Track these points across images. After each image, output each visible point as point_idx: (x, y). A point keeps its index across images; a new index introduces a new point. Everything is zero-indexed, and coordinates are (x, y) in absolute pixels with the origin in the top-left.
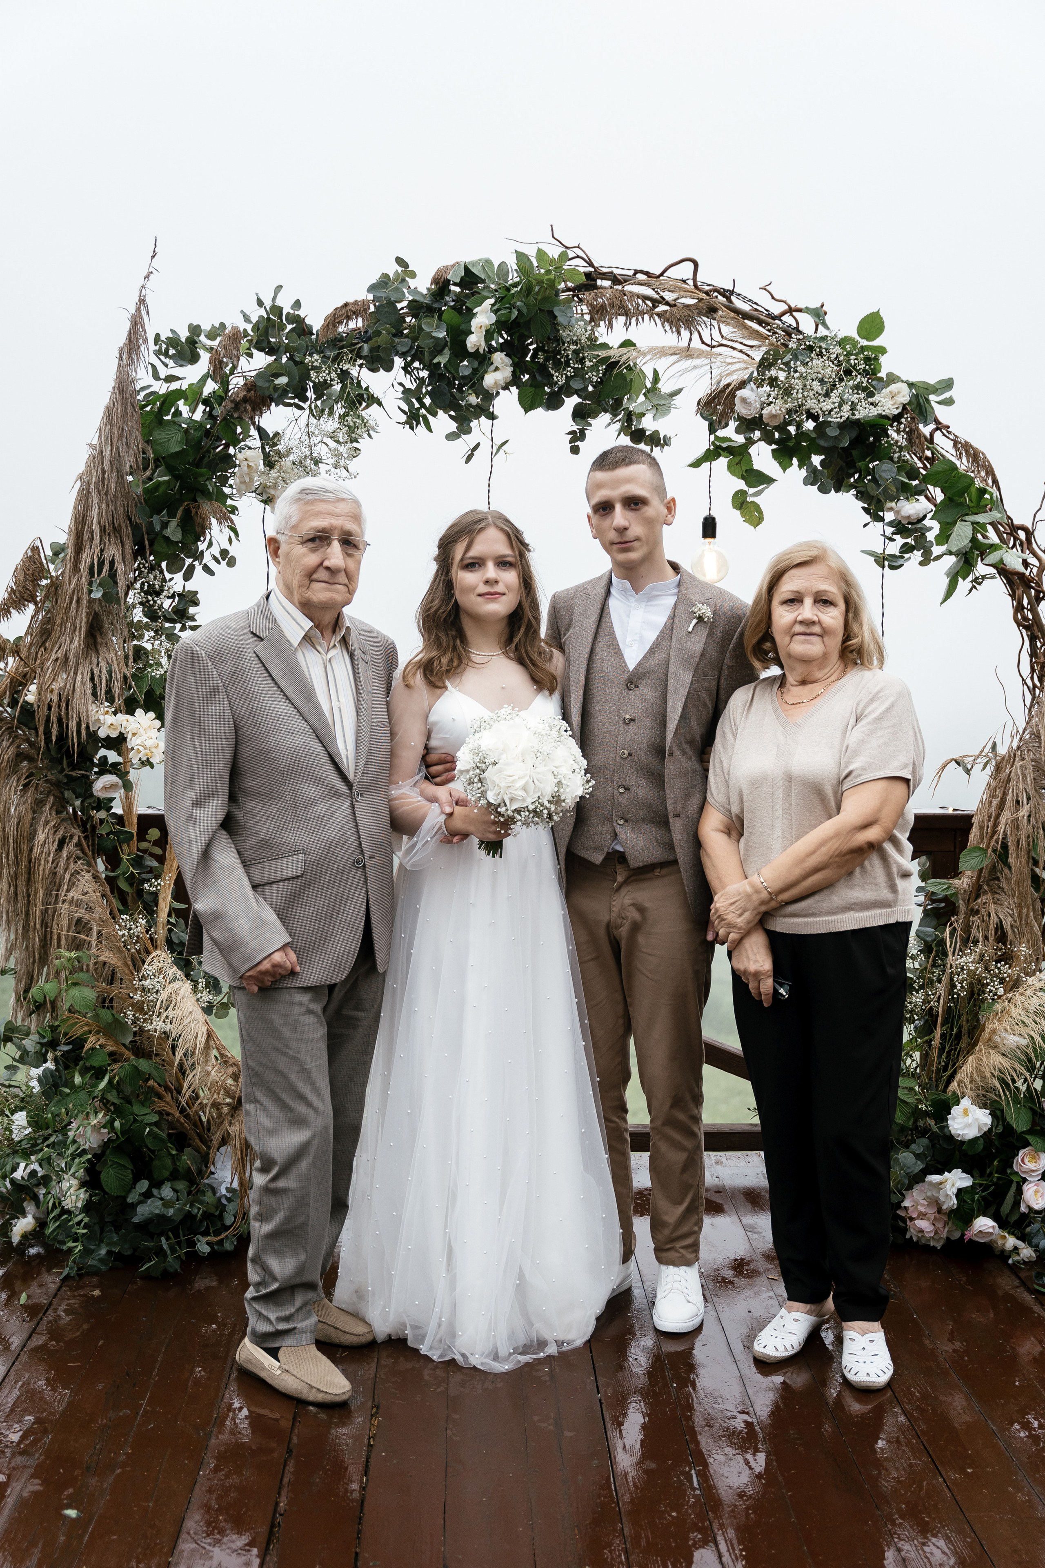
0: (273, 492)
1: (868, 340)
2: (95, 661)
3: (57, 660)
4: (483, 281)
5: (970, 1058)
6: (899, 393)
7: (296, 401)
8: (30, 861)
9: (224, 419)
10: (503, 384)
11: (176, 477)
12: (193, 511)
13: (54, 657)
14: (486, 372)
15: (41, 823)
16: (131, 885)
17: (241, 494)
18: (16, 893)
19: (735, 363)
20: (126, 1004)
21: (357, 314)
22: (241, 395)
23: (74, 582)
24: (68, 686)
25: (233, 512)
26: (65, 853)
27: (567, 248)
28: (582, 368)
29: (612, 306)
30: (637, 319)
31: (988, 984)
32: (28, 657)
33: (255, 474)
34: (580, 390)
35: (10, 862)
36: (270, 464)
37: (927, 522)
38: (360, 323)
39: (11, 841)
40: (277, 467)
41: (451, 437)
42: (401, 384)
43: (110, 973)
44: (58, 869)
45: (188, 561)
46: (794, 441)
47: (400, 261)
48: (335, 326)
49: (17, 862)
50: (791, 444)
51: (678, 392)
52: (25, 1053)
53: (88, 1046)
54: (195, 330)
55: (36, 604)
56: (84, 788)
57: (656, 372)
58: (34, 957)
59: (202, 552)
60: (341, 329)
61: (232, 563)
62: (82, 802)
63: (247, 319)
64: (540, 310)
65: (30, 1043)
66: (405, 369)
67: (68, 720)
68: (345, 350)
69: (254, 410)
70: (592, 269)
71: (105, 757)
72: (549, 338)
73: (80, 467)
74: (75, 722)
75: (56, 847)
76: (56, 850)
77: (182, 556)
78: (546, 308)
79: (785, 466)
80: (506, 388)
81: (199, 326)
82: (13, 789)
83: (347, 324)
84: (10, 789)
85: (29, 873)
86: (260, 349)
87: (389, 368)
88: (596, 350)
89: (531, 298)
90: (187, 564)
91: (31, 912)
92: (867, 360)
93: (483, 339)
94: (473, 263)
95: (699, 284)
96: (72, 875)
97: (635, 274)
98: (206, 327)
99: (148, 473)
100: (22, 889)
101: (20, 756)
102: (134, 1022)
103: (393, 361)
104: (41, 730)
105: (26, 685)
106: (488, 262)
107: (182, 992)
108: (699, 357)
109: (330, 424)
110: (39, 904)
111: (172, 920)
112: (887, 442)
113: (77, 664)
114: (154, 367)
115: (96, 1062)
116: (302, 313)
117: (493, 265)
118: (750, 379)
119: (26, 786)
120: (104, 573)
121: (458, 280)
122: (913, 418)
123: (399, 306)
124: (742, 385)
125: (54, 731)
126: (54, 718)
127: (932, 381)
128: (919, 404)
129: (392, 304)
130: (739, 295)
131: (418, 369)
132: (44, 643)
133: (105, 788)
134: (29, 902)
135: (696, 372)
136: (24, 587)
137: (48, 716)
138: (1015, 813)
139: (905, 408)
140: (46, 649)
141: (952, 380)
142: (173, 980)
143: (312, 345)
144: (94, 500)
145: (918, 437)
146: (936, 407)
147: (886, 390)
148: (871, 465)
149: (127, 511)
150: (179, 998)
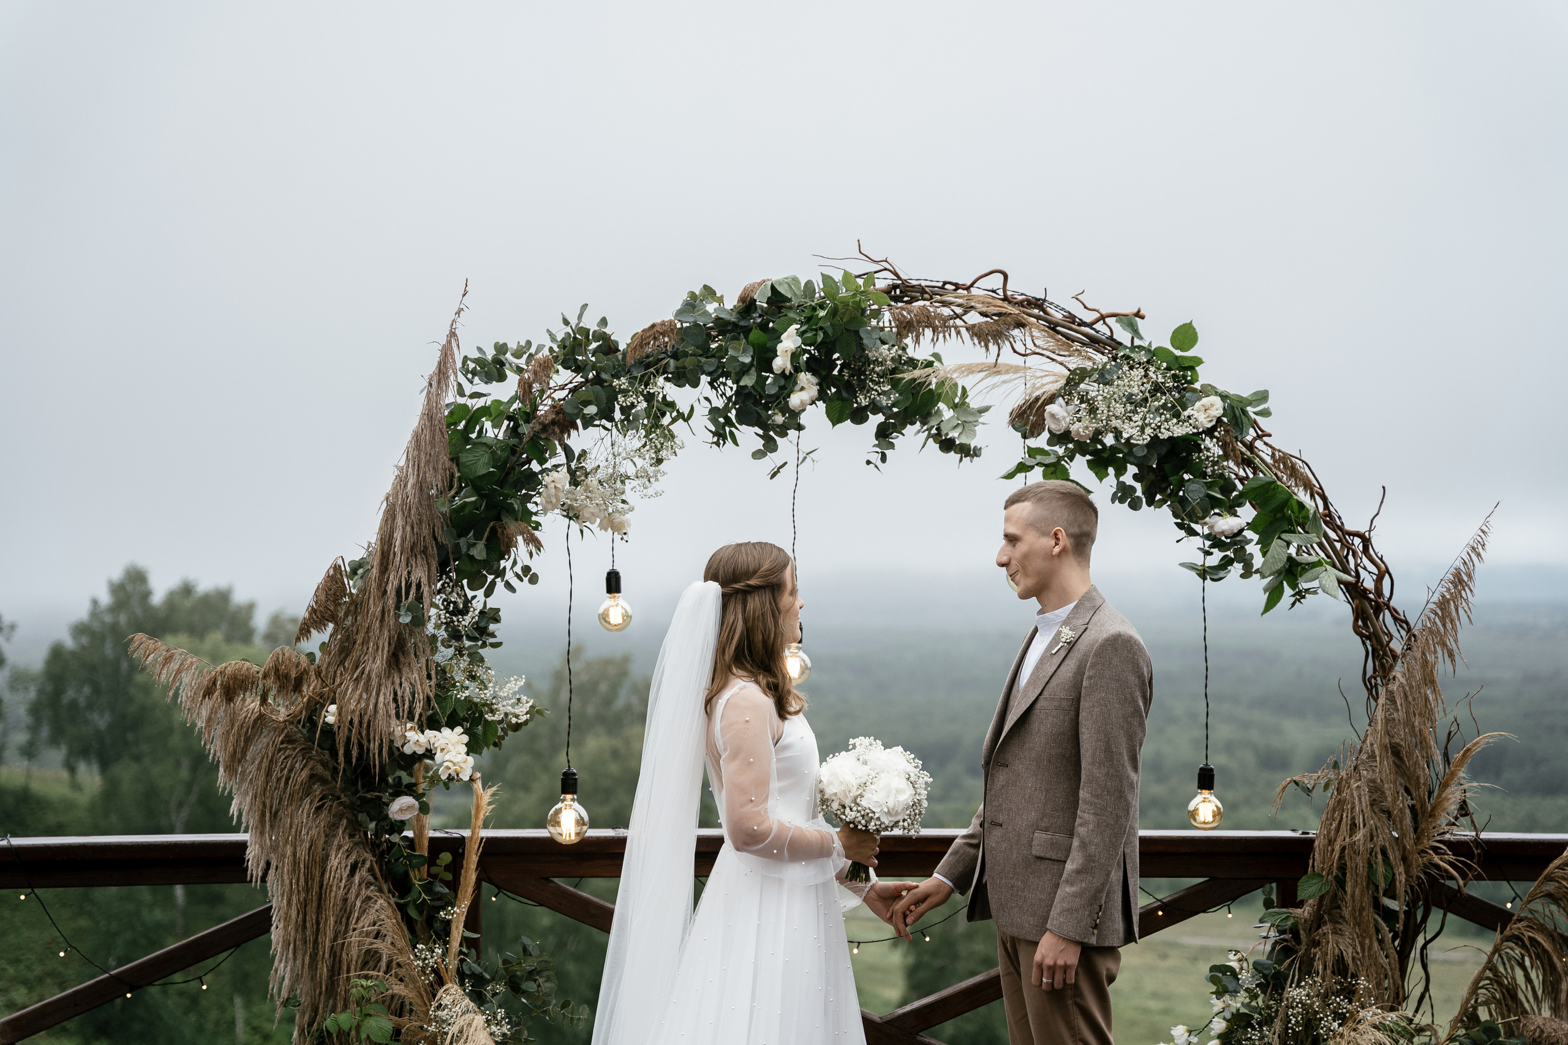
0: (578, 509)
1: (1182, 350)
2: (397, 681)
3: (358, 680)
4: (790, 300)
6: (1212, 405)
7: (604, 422)
8: (321, 887)
9: (532, 439)
10: (808, 402)
11: (481, 496)
12: (500, 530)
13: (354, 676)
14: (792, 391)
15: (334, 848)
16: (421, 913)
17: (545, 511)
18: (304, 921)
19: (1046, 376)
20: (419, 1037)
21: (663, 333)
22: (549, 418)
23: (380, 604)
24: (370, 708)
25: (536, 528)
26: (357, 878)
27: (874, 261)
29: (919, 322)
30: (944, 336)
31: (1321, 1019)
32: (326, 676)
33: (561, 493)
34: (884, 409)
35: (301, 889)
36: (574, 482)
37: (1249, 534)
38: (666, 339)
39: (302, 866)
40: (583, 486)
41: (758, 455)
42: (707, 399)
43: (398, 1006)
44: (349, 896)
45: (490, 578)
46: (1108, 452)
47: (705, 287)
48: (642, 347)
49: (308, 889)
50: (1105, 455)
51: (986, 409)
54: (501, 349)
55: (336, 624)
56: (378, 810)
57: (964, 388)
58: (321, 987)
59: (505, 568)
60: (649, 348)
61: (534, 580)
62: (376, 825)
63: (553, 338)
64: (846, 329)
66: (711, 384)
67: (369, 741)
68: (652, 370)
69: (561, 432)
70: (899, 282)
71: (399, 778)
72: (854, 357)
73: (387, 487)
74: (377, 744)
75: (348, 872)
76: (349, 876)
77: (484, 572)
78: (852, 329)
79: (1101, 475)
80: (813, 403)
81: (505, 344)
82: (305, 812)
83: (654, 343)
84: (302, 811)
85: (320, 900)
86: (566, 366)
87: (695, 384)
89: (838, 317)
90: (489, 580)
91: (320, 940)
92: (1174, 377)
93: (788, 361)
94: (780, 284)
95: (1009, 293)
96: (362, 903)
97: (943, 285)
98: (512, 345)
99: (453, 492)
100: (311, 916)
101: (314, 779)
103: (699, 379)
104: (341, 752)
105: (323, 706)
106: (795, 280)
107: (474, 1025)
108: (1007, 372)
109: (634, 440)
110: (329, 933)
111: (464, 950)
112: (1199, 457)
113: (380, 685)
114: (460, 385)
116: (608, 330)
117: (800, 283)
118: (1059, 395)
119: (318, 809)
120: (411, 596)
121: (764, 298)
122: (1228, 430)
124: (1051, 399)
125: (355, 753)
126: (354, 739)
127: (1246, 393)
128: (1235, 415)
130: (1051, 303)
131: (724, 385)
132: (342, 662)
133: (401, 810)
134: (318, 930)
135: (1005, 386)
136: (325, 607)
137: (349, 739)
138: (1351, 836)
139: (1219, 420)
140: (344, 668)
141: (1266, 392)
142: (463, 1013)
143: (619, 365)
144: (400, 521)
145: (1234, 450)
146: (1253, 416)
147: (1198, 404)
148: (1186, 477)
149: (434, 531)
150: (472, 1029)
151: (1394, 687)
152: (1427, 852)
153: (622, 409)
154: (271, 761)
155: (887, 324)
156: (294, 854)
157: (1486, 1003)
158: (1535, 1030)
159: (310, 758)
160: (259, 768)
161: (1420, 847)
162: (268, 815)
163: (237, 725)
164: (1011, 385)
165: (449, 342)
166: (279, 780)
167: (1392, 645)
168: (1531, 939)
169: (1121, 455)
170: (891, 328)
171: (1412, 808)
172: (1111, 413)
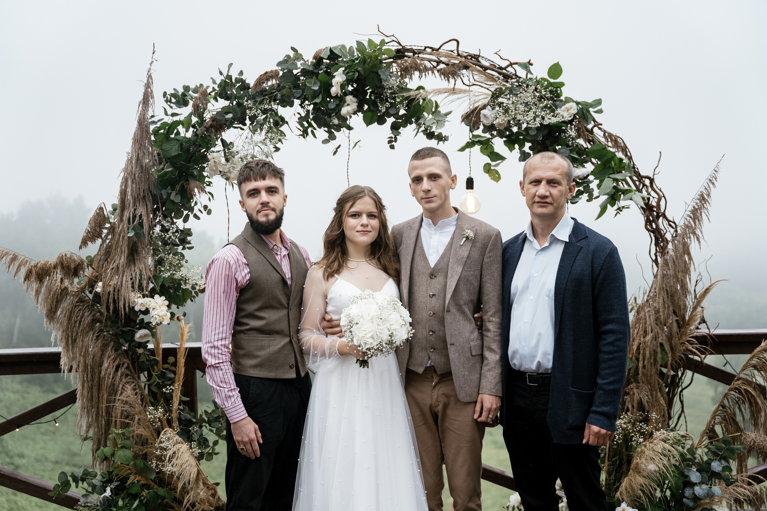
0: (229, 175)
1: (554, 79)
2: (133, 269)
3: (113, 268)
4: (340, 57)
5: (625, 479)
6: (571, 108)
7: (240, 125)
8: (99, 378)
9: (202, 136)
10: (352, 112)
11: (176, 169)
12: (186, 186)
13: (111, 267)
14: (342, 106)
15: (106, 357)
16: (158, 389)
17: (212, 175)
18: (92, 396)
19: (481, 95)
20: (152, 457)
21: (272, 77)
22: (209, 124)
23: (121, 227)
24: (119, 283)
25: (209, 185)
26: (119, 373)
27: (387, 36)
28: (395, 102)
29: (411, 67)
30: (425, 74)
31: (633, 436)
32: (98, 267)
33: (219, 166)
34: (395, 114)
35: (89, 380)
36: (227, 160)
37: (591, 178)
38: (274, 82)
39: (89, 368)
40: (230, 161)
41: (325, 142)
42: (299, 113)
43: (143, 440)
44: (115, 382)
45: (185, 212)
46: (515, 136)
47: (293, 49)
48: (260, 85)
49: (93, 380)
50: (513, 138)
51: (449, 113)
52: (94, 487)
53: (129, 482)
54: (187, 88)
55: (102, 238)
58: (102, 431)
59: (192, 207)
60: (265, 85)
61: (209, 212)
62: (129, 344)
63: (214, 82)
64: (371, 71)
65: (97, 481)
66: (301, 105)
67: (119, 301)
68: (267, 97)
69: (216, 131)
70: (401, 47)
71: (143, 319)
72: (376, 86)
73: (123, 164)
74: (122, 302)
75: (114, 370)
76: (114, 372)
77: (182, 210)
78: (375, 70)
79: (511, 149)
80: (355, 113)
81: (188, 86)
82: (90, 339)
83: (267, 83)
85: (99, 385)
86: (221, 98)
87: (291, 105)
88: (402, 93)
89: (366, 66)
90: (185, 214)
91: (100, 407)
92: (551, 92)
93: (339, 89)
94: (335, 49)
95: (460, 52)
96: (123, 386)
97: (425, 49)
98: (192, 86)
99: (162, 166)
100: (95, 394)
101: (94, 321)
102: (157, 466)
103: (293, 102)
104: (105, 305)
105: (96, 283)
106: (343, 46)
107: (181, 450)
108: (460, 93)
109: (260, 136)
110: (105, 402)
111: (181, 408)
112: (565, 136)
113: (124, 271)
114: (165, 109)
115: (134, 491)
116: (244, 77)
117: (346, 48)
118: (488, 104)
119: (98, 337)
120: (136, 222)
121: (326, 57)
122: (579, 122)
123: (295, 72)
124: (484, 107)
125: (111, 308)
126: (111, 300)
127: (590, 101)
128: (583, 114)
129: (290, 71)
130: (483, 57)
131: (307, 105)
132: (107, 259)
133: (141, 337)
134: (99, 401)
135: (459, 101)
136: (95, 230)
137: (108, 300)
138: (644, 337)
139: (575, 116)
140: (108, 262)
141: (600, 100)
142: (176, 443)
143: (250, 95)
144: (130, 182)
145: (583, 132)
146: (593, 114)
147: (563, 107)
148: (557, 148)
149: (149, 187)
150: (180, 453)
151: (667, 257)
152: (685, 344)
153: (250, 118)
154: (71, 312)
155: (395, 70)
156: (85, 362)
157: (720, 423)
158: (751, 441)
159: (93, 310)
160: (65, 316)
161: (681, 341)
162: (70, 341)
163: (52, 293)
164: (462, 100)
165: (148, 80)
166: (76, 322)
167: (666, 236)
168: (745, 389)
169: (522, 137)
170: (397, 72)
171: (677, 321)
172: (517, 112)
